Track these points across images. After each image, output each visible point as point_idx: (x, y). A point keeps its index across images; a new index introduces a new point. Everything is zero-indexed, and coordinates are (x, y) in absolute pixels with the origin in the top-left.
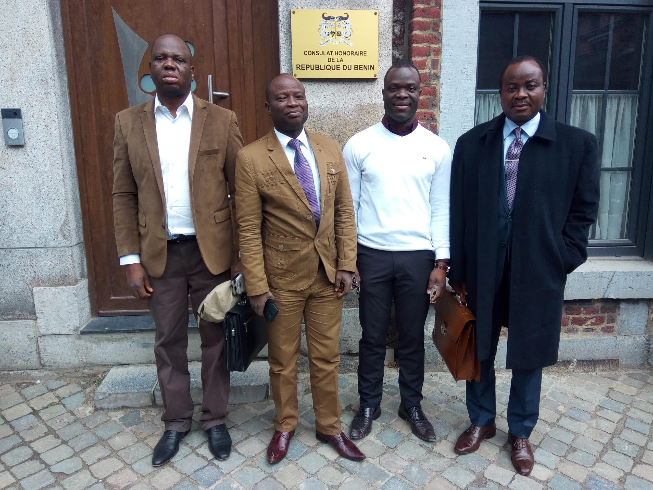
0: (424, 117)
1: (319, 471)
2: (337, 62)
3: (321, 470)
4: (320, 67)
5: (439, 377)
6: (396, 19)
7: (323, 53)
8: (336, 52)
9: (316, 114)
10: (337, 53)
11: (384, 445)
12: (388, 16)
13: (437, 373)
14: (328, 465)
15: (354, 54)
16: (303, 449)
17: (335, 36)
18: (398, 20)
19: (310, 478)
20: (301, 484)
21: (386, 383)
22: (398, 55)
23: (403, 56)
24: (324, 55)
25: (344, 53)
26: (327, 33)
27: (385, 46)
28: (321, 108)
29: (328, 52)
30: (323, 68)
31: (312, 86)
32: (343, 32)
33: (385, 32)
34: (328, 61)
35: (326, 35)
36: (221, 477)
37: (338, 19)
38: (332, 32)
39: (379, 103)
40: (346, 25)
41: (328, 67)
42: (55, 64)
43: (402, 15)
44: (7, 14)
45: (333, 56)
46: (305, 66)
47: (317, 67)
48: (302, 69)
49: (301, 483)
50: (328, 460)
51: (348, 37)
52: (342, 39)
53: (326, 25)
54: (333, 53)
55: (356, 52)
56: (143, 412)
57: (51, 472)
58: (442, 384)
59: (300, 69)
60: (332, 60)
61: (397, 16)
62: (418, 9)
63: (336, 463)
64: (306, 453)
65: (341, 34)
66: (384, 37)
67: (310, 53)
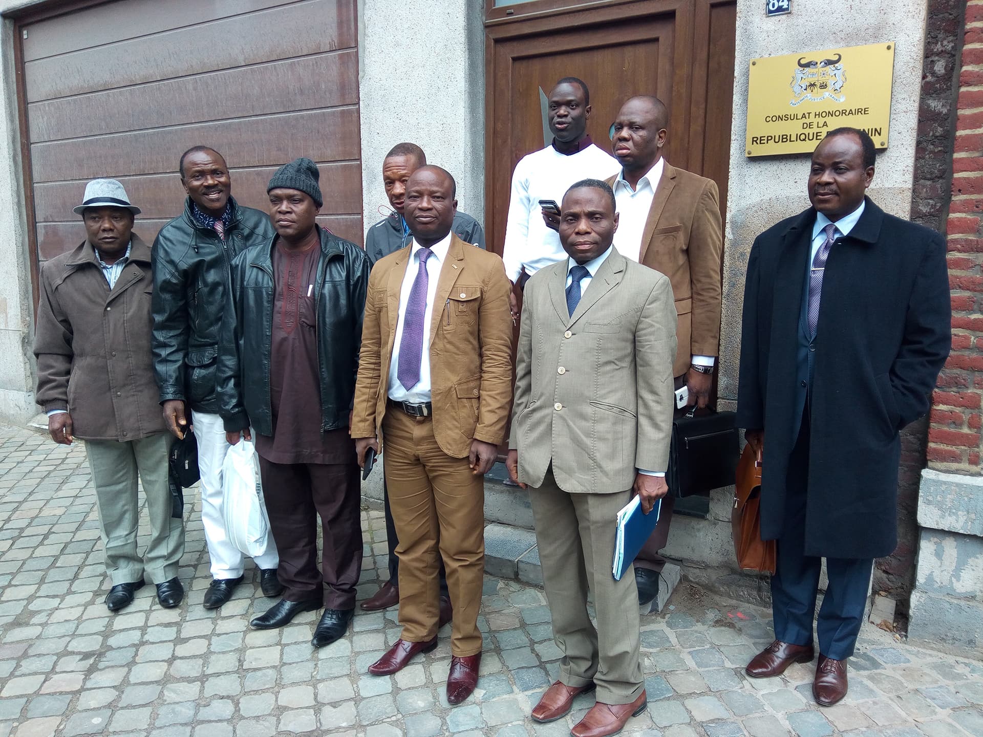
0: (977, 207)
1: (671, 726)
2: (818, 127)
3: (676, 726)
4: (788, 138)
5: (972, 670)
6: (940, 50)
7: (796, 117)
8: (817, 113)
9: (780, 208)
10: (819, 115)
11: (792, 731)
12: (914, 49)
13: (971, 660)
14: (689, 724)
15: (847, 113)
16: (665, 692)
17: (816, 89)
18: (942, 51)
19: (653, 729)
20: (637, 733)
21: (859, 650)
22: (939, 107)
23: (948, 108)
24: (797, 119)
25: (830, 114)
26: (804, 87)
27: (905, 96)
28: (788, 198)
29: (804, 114)
30: (793, 138)
31: (775, 167)
32: (830, 84)
33: (907, 74)
34: (803, 128)
35: (803, 89)
36: (544, 685)
37: (823, 63)
38: (812, 85)
39: (890, 187)
40: (836, 72)
41: (803, 137)
42: (468, 162)
43: (952, 41)
44: (428, 110)
45: (812, 118)
46: (766, 138)
47: (785, 138)
48: (760, 143)
49: (637, 731)
50: (692, 718)
51: (838, 89)
52: (827, 94)
53: (802, 75)
54: (812, 115)
55: (851, 110)
56: (502, 584)
57: (385, 618)
58: (969, 681)
59: (757, 144)
60: (810, 125)
61: (942, 45)
62: (972, 30)
63: (702, 726)
64: (668, 699)
65: (826, 85)
66: (904, 82)
67: (774, 119)
